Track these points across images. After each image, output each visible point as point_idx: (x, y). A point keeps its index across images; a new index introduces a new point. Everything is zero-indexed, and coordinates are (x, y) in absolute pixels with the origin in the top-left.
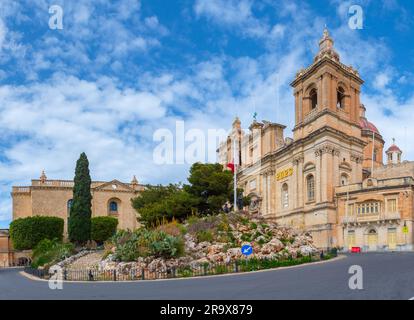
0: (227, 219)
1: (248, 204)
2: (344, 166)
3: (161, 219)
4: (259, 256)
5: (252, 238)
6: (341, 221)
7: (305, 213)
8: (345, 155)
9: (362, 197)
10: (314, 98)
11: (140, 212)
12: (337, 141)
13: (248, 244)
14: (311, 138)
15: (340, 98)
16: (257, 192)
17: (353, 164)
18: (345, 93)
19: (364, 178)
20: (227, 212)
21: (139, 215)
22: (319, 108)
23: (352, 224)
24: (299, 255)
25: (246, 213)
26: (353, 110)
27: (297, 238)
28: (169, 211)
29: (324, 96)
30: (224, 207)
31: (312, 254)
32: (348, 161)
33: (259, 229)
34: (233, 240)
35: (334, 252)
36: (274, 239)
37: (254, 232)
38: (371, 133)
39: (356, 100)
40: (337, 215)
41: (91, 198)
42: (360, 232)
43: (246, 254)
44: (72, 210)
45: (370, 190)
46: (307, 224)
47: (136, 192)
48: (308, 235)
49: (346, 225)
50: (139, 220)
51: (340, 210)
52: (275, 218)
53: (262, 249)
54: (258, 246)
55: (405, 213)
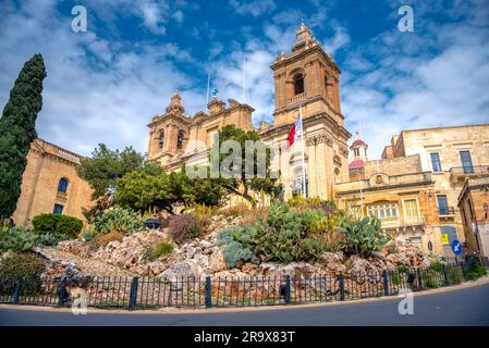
2: (336, 160)
8: (335, 147)
9: (371, 197)
12: (330, 131)
17: (342, 158)
18: (328, 82)
22: (309, 93)
29: (316, 81)
39: (337, 89)
55: (430, 218)
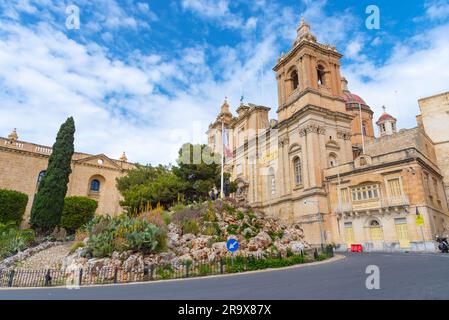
0: (213, 206)
1: (236, 191)
2: (331, 144)
3: (145, 204)
4: (246, 253)
5: (238, 229)
6: (335, 210)
7: (293, 200)
8: (331, 132)
9: (356, 179)
10: (295, 79)
11: (124, 195)
12: (322, 119)
13: (234, 237)
14: (295, 118)
15: (320, 75)
16: (243, 177)
17: (341, 142)
18: (325, 70)
19: (355, 156)
20: (213, 199)
21: (122, 199)
22: (301, 88)
23: (348, 214)
24: (289, 253)
25: (233, 201)
26: (334, 85)
27: (286, 231)
28: (155, 196)
29: (305, 75)
30: (210, 193)
31: (304, 253)
32: (334, 138)
33: (246, 220)
34: (219, 232)
35: (330, 250)
36: (261, 233)
37: (240, 223)
38: (357, 106)
39: (337, 74)
40: (329, 203)
41: (70, 171)
42: (359, 224)
43: (232, 250)
44: (42, 184)
45: (364, 170)
46: (296, 214)
47: (123, 171)
48: (297, 227)
49: (340, 215)
50: (122, 204)
51: (331, 197)
52: (263, 207)
53: (249, 245)
54: (244, 241)
55: (414, 197)
